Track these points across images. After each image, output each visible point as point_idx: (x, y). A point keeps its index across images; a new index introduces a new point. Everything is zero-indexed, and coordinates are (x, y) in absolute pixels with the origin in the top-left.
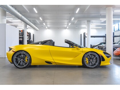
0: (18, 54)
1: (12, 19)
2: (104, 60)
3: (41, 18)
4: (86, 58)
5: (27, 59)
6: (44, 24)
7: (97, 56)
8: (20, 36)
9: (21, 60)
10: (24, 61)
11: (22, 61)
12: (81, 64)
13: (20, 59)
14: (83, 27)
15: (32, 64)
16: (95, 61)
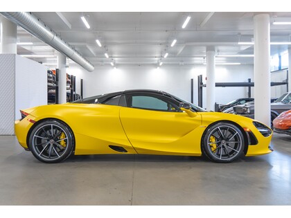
0: (42, 126)
1: (32, 43)
2: (254, 141)
3: (98, 42)
4: (212, 137)
5: (65, 141)
6: (106, 55)
7: (238, 132)
8: (50, 84)
9: (49, 142)
10: (56, 144)
11: (52, 144)
12: (198, 152)
13: (48, 140)
14: (196, 62)
15: (76, 153)
16: (232, 143)
